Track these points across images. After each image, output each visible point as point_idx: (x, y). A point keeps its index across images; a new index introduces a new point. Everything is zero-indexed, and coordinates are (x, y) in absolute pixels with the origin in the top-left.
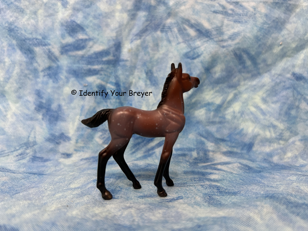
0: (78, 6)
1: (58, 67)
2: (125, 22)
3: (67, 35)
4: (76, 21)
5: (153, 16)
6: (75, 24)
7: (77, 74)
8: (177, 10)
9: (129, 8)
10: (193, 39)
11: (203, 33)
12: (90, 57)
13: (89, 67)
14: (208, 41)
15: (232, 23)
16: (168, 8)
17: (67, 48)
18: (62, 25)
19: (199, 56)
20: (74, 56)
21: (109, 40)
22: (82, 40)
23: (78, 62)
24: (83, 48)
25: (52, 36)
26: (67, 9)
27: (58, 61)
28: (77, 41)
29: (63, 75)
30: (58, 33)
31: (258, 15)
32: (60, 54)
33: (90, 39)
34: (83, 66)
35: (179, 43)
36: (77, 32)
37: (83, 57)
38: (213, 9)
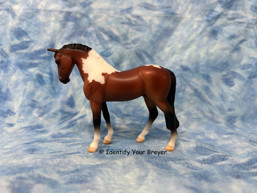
0: (23, 18)
1: (8, 61)
2: (58, 29)
3: (15, 38)
4: (22, 28)
5: (78, 25)
6: (21, 30)
7: (22, 66)
8: (95, 21)
9: (61, 19)
10: (106, 42)
11: (113, 38)
12: (32, 54)
13: (31, 61)
14: (117, 44)
15: (135, 31)
16: (89, 20)
17: (15, 48)
18: (12, 31)
19: (110, 55)
20: (20, 53)
21: (46, 42)
22: (26, 41)
23: (23, 57)
24: (27, 47)
25: (4, 39)
26: (15, 19)
27: (8, 57)
28: (22, 42)
29: (11, 67)
30: (8, 36)
31: (153, 26)
32: (10, 51)
33: (32, 41)
34: (26, 60)
35: (97, 45)
36: (22, 36)
37: (26, 54)
38: (121, 21)
